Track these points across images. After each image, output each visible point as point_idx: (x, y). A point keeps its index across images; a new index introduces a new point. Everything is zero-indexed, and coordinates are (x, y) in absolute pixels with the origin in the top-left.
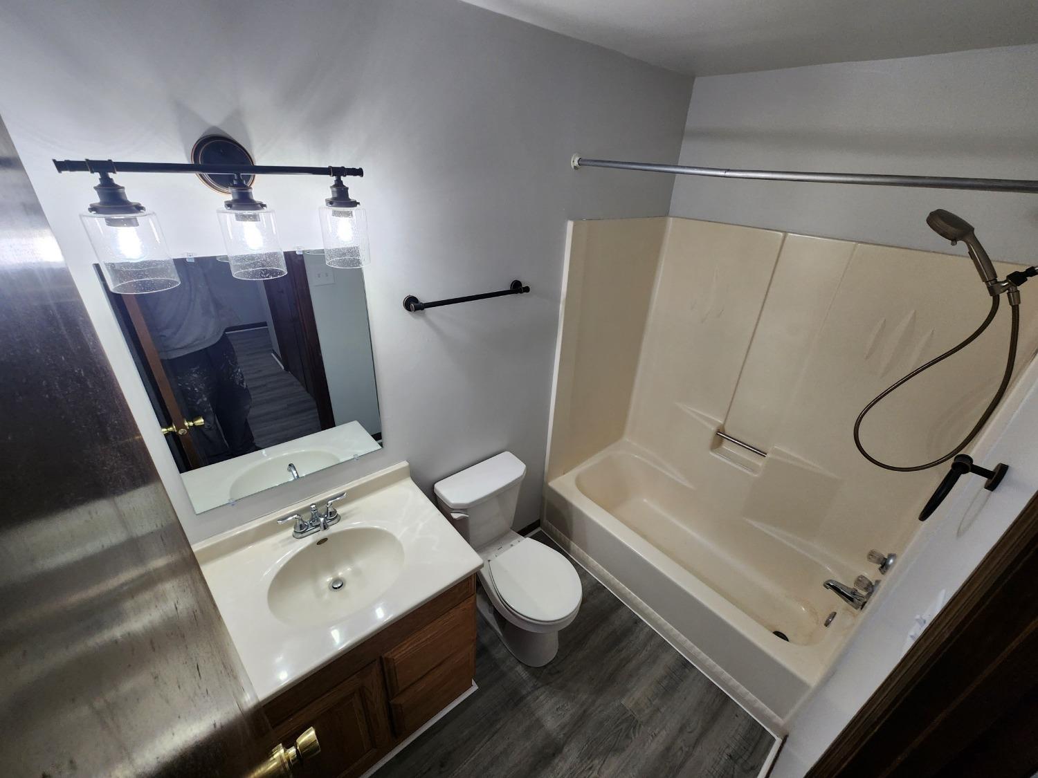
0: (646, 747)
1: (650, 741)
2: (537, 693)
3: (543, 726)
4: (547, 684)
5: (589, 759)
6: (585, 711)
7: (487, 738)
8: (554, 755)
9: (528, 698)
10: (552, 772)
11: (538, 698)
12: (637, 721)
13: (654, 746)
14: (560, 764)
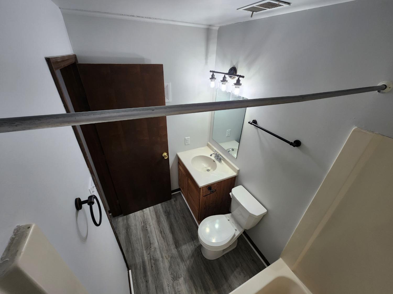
0: (167, 279)
1: (168, 282)
2: (193, 245)
3: (184, 245)
4: (195, 250)
5: (171, 256)
6: (184, 261)
7: (186, 228)
8: (176, 246)
9: (192, 242)
10: (173, 244)
11: (192, 245)
12: (175, 281)
13: (166, 284)
14: (173, 247)
